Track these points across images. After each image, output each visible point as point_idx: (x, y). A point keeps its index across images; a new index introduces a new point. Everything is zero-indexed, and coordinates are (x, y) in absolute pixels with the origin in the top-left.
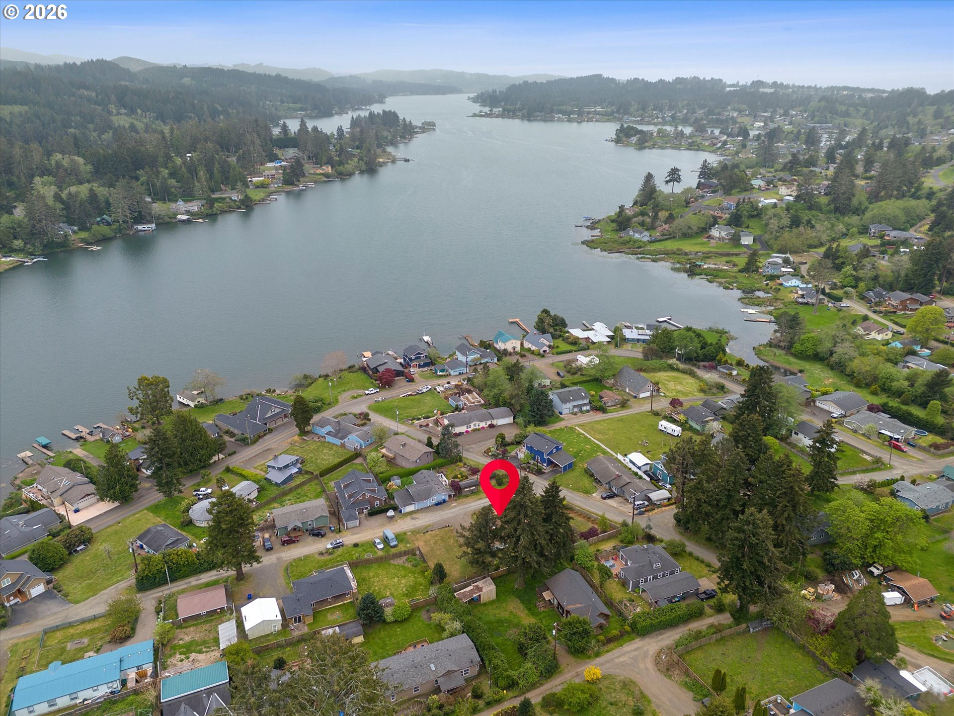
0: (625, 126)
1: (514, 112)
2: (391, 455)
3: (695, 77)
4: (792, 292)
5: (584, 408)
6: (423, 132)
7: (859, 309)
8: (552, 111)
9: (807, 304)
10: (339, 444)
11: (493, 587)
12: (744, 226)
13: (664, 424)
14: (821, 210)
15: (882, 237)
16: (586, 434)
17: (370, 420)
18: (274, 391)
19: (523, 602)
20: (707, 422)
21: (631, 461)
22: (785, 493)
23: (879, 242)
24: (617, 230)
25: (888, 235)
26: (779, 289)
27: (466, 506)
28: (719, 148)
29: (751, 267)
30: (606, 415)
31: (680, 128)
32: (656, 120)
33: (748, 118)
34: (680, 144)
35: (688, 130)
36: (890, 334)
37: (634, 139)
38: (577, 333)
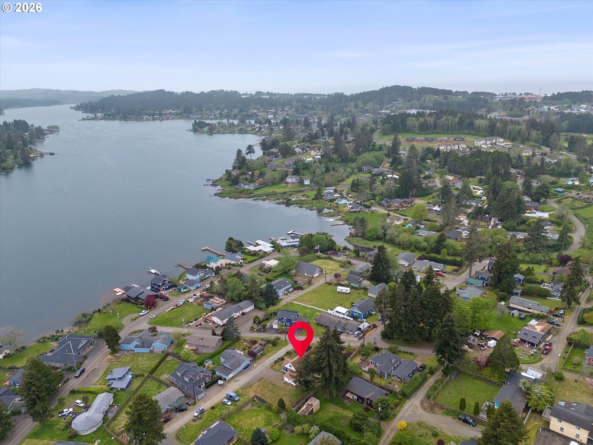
0: (197, 121)
1: (113, 115)
2: (194, 348)
3: (221, 90)
4: (344, 207)
5: (290, 290)
6: (51, 133)
7: (382, 211)
8: (140, 114)
9: (355, 212)
10: (148, 351)
11: (318, 401)
12: (301, 174)
13: (339, 288)
14: (335, 162)
15: (370, 172)
16: (302, 304)
17: (157, 331)
18: (62, 331)
19: (336, 404)
20: (361, 282)
21: (336, 311)
22: (443, 305)
23: (369, 175)
24: (231, 185)
25: (373, 171)
26: (338, 206)
27: (264, 364)
28: (258, 131)
29: (319, 197)
30: (303, 291)
31: (231, 121)
32: (210, 117)
33: (263, 113)
34: (234, 130)
35: (236, 122)
36: (403, 220)
37: (206, 129)
38: (251, 248)
